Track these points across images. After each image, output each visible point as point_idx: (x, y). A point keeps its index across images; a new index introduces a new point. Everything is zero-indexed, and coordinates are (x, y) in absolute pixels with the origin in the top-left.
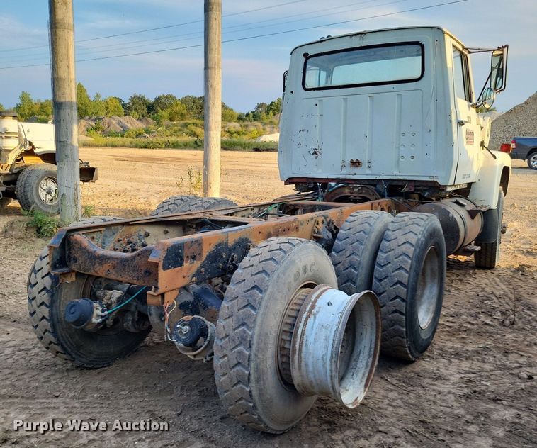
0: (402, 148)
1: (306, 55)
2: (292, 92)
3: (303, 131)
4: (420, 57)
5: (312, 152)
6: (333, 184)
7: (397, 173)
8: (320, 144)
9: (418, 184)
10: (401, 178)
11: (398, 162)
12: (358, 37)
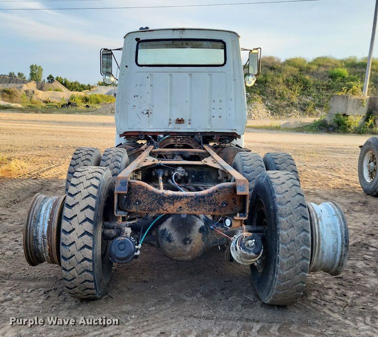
0: (213, 111)
1: (137, 39)
2: (127, 66)
3: (137, 96)
4: (223, 50)
5: (145, 112)
6: (162, 136)
7: (209, 127)
8: (151, 107)
9: (222, 135)
10: (212, 131)
11: (210, 120)
12: (179, 31)
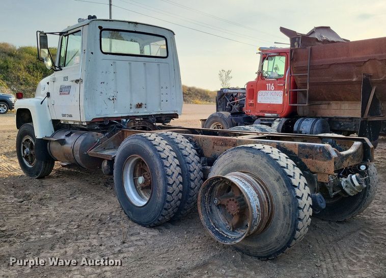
0: (162, 96)
1: (100, 27)
2: (92, 53)
3: (103, 83)
5: (111, 98)
7: (160, 110)
8: (116, 93)
10: (162, 113)
11: (160, 104)
12: (133, 25)
